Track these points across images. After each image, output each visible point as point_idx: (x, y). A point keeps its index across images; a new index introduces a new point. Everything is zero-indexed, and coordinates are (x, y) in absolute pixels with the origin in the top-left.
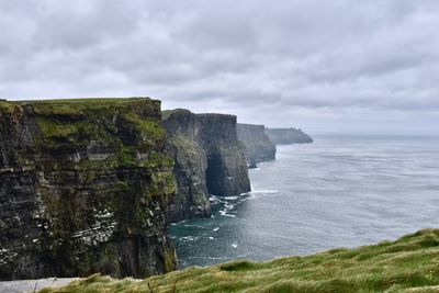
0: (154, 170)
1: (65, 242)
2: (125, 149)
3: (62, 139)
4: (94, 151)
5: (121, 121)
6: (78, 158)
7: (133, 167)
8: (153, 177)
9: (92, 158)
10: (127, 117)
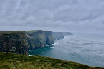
0: (22, 41)
1: (8, 51)
2: (18, 39)
3: (7, 38)
4: (12, 39)
5: (17, 35)
6: (10, 40)
7: (19, 41)
8: (22, 42)
9: (12, 40)
10: (18, 34)
